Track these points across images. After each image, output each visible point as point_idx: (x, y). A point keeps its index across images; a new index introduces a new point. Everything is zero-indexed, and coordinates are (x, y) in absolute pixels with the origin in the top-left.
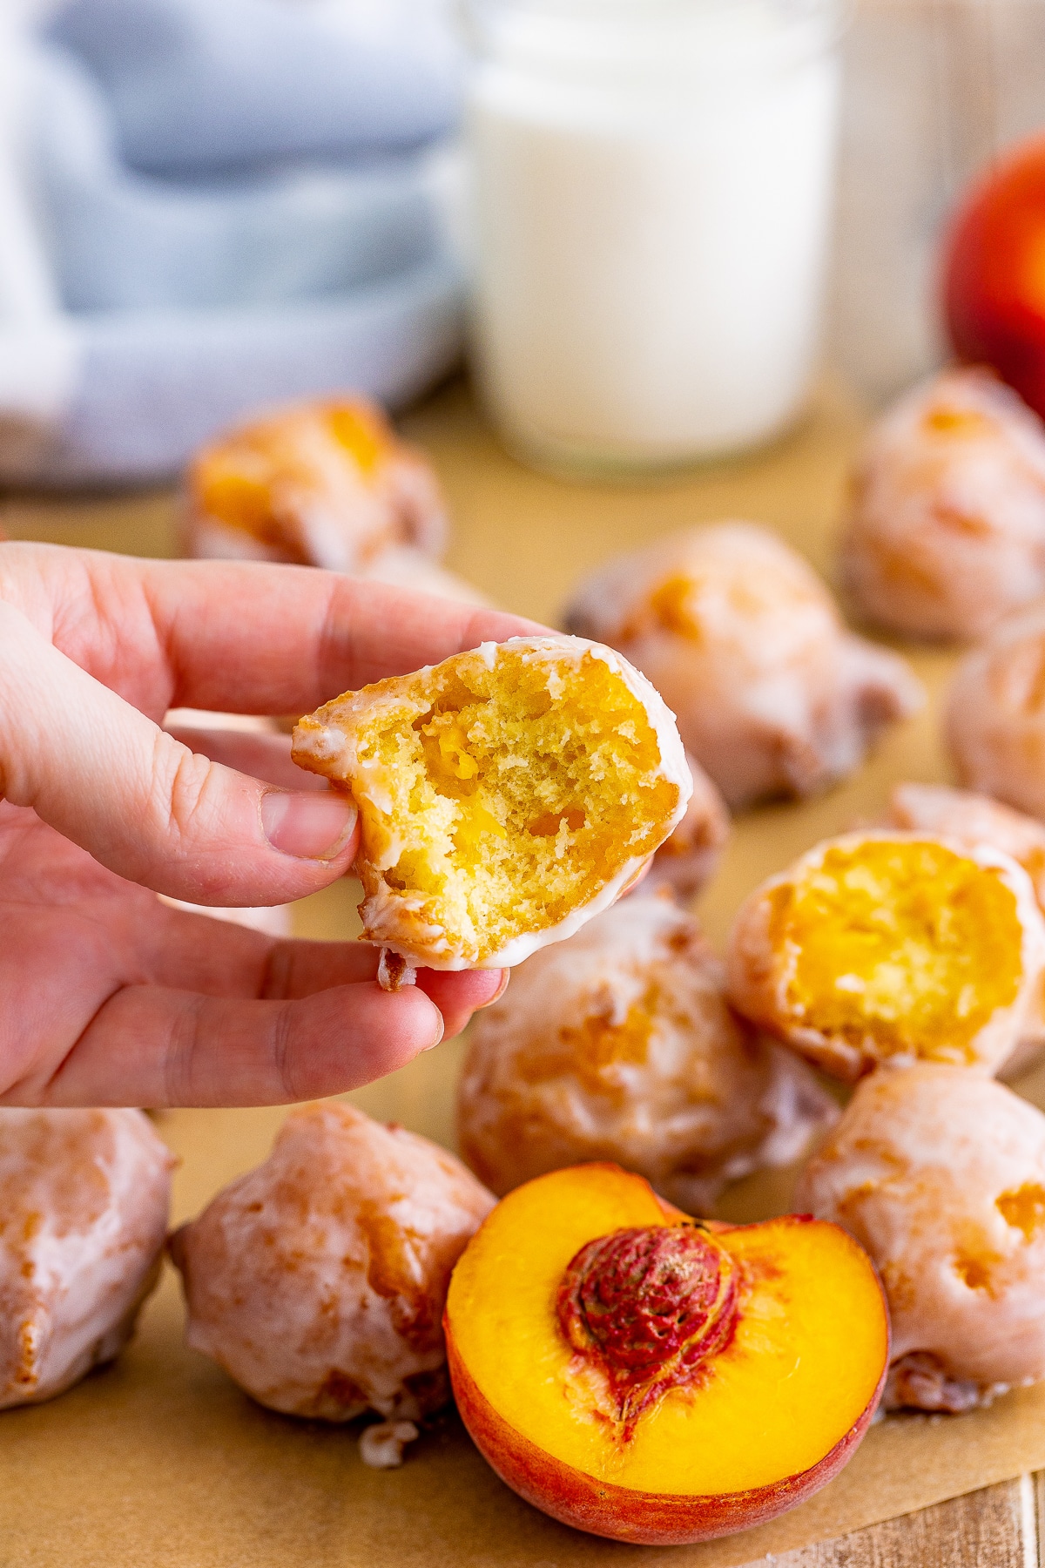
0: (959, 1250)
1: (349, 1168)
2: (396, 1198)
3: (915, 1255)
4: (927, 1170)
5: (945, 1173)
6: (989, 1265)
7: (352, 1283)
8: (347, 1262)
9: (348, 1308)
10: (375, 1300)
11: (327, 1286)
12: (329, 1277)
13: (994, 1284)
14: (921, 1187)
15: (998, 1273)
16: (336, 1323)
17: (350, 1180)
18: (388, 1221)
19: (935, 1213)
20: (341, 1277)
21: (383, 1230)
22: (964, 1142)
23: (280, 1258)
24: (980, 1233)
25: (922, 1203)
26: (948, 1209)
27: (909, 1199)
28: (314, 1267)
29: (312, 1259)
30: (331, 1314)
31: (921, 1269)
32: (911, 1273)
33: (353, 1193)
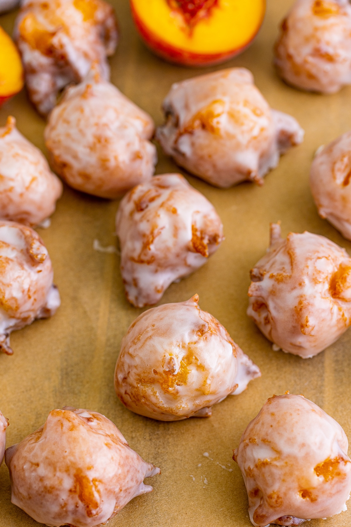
0: (300, 486)
1: (72, 453)
2: (89, 468)
3: (283, 489)
4: (289, 456)
5: (295, 458)
6: (311, 490)
7: (73, 498)
8: (70, 491)
9: (71, 507)
10: (81, 504)
11: (63, 499)
12: (64, 496)
13: (313, 496)
14: (286, 463)
15: (314, 493)
16: (66, 512)
17: (72, 459)
18: (86, 477)
19: (291, 474)
20: (69, 496)
21: (84, 480)
22: (303, 445)
23: (45, 487)
24: (308, 481)
25: (287, 470)
26: (297, 473)
27: (282, 468)
28: (58, 492)
29: (57, 489)
30: (64, 509)
31: (285, 494)
32: (281, 495)
33: (73, 464)
